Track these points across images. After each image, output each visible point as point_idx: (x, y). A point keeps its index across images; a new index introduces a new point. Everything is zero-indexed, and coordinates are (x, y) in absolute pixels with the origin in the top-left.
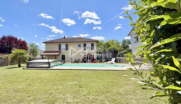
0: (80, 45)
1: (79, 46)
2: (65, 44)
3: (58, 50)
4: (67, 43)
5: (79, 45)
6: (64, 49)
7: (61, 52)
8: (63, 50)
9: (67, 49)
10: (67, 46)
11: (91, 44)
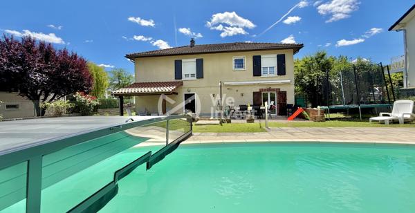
0: (242, 60)
1: (239, 63)
2: (195, 60)
3: (173, 79)
4: (200, 57)
5: (236, 60)
6: (193, 75)
7: (182, 84)
8: (190, 78)
9: (200, 74)
10: (200, 65)
11: (278, 56)
